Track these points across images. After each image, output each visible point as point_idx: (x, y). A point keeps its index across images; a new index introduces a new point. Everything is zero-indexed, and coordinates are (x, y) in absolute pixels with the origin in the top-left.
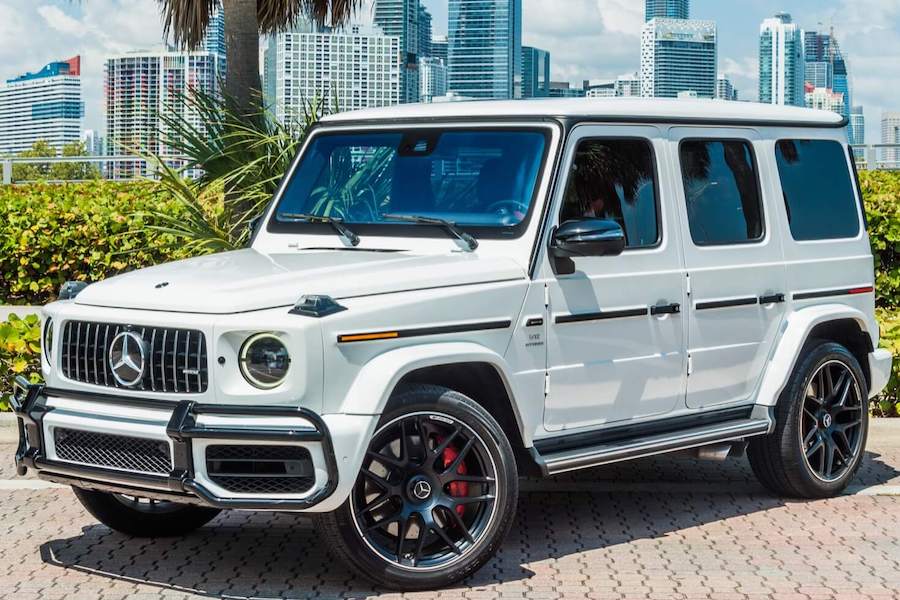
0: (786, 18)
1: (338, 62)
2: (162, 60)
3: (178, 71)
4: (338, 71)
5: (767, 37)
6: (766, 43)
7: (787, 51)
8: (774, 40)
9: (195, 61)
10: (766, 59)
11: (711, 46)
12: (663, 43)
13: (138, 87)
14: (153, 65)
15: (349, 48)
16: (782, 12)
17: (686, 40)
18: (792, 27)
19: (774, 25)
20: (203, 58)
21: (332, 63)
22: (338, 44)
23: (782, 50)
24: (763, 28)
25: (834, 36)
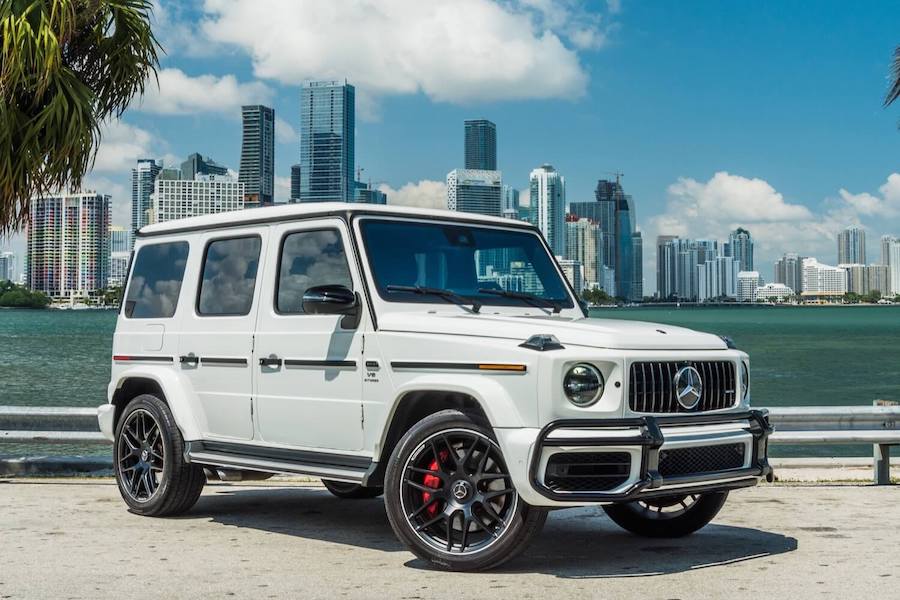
0: (549, 169)
1: (198, 201)
2: (64, 200)
3: (75, 208)
4: (198, 208)
5: (535, 181)
6: (534, 186)
7: (549, 192)
8: (540, 184)
9: (87, 201)
10: (534, 198)
11: (498, 189)
12: (463, 187)
13: (47, 220)
14: (58, 204)
15: (207, 191)
16: (547, 165)
17: (480, 184)
18: (552, 175)
19: (539, 173)
20: (92, 198)
21: (193, 202)
22: (198, 188)
23: (545, 191)
24: (532, 175)
25: (620, 183)
